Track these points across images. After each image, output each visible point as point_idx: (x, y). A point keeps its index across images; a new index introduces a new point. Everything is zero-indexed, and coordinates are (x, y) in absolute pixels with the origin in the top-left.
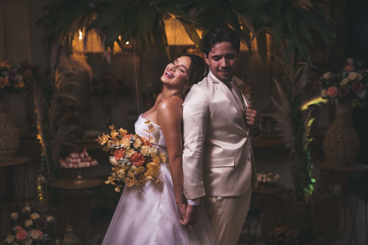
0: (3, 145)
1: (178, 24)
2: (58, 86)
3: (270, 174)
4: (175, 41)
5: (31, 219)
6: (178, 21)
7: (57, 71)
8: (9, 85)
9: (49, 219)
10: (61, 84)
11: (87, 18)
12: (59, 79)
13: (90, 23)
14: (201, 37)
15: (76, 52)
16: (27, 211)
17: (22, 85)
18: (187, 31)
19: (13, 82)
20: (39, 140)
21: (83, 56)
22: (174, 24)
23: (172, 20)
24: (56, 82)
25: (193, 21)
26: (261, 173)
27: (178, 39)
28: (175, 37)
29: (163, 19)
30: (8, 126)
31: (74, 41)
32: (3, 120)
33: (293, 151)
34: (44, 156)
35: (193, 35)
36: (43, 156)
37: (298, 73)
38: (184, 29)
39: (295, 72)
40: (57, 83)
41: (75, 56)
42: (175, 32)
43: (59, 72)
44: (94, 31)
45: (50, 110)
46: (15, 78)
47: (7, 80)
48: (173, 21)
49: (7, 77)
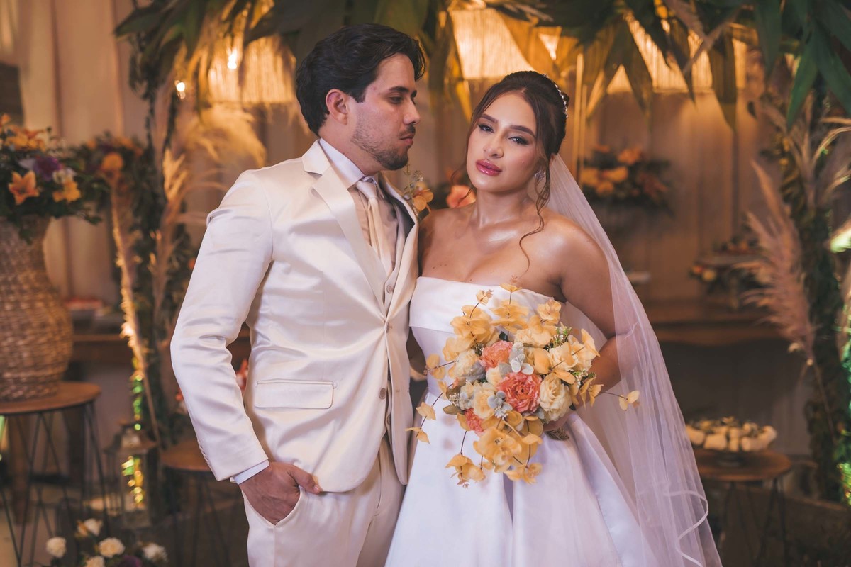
0: (25, 355)
1: (490, 22)
2: (172, 194)
3: (747, 427)
4: (482, 68)
5: (99, 554)
6: (490, 12)
7: (168, 153)
8: (37, 194)
9: (152, 551)
10: (181, 189)
11: (245, 13)
12: (176, 176)
13: (253, 24)
14: (553, 55)
15: (221, 102)
16: (90, 533)
17: (73, 194)
18: (516, 38)
19: (49, 186)
20: (127, 339)
21: (239, 114)
22: (479, 22)
23: (475, 10)
24: (167, 185)
25: (534, 11)
26: (723, 424)
27: (490, 62)
28: (483, 56)
29: (450, 9)
30: (39, 305)
31: (212, 74)
32: (26, 287)
33: (810, 362)
34: (142, 382)
35: (532, 49)
36: (140, 379)
37: (822, 148)
38: (507, 35)
39: (815, 145)
40: (171, 187)
41: (219, 115)
42: (483, 43)
43: (176, 157)
44: (266, 43)
45: (153, 257)
46: (55, 175)
47: (33, 182)
48: (478, 13)
49: (31, 175)
